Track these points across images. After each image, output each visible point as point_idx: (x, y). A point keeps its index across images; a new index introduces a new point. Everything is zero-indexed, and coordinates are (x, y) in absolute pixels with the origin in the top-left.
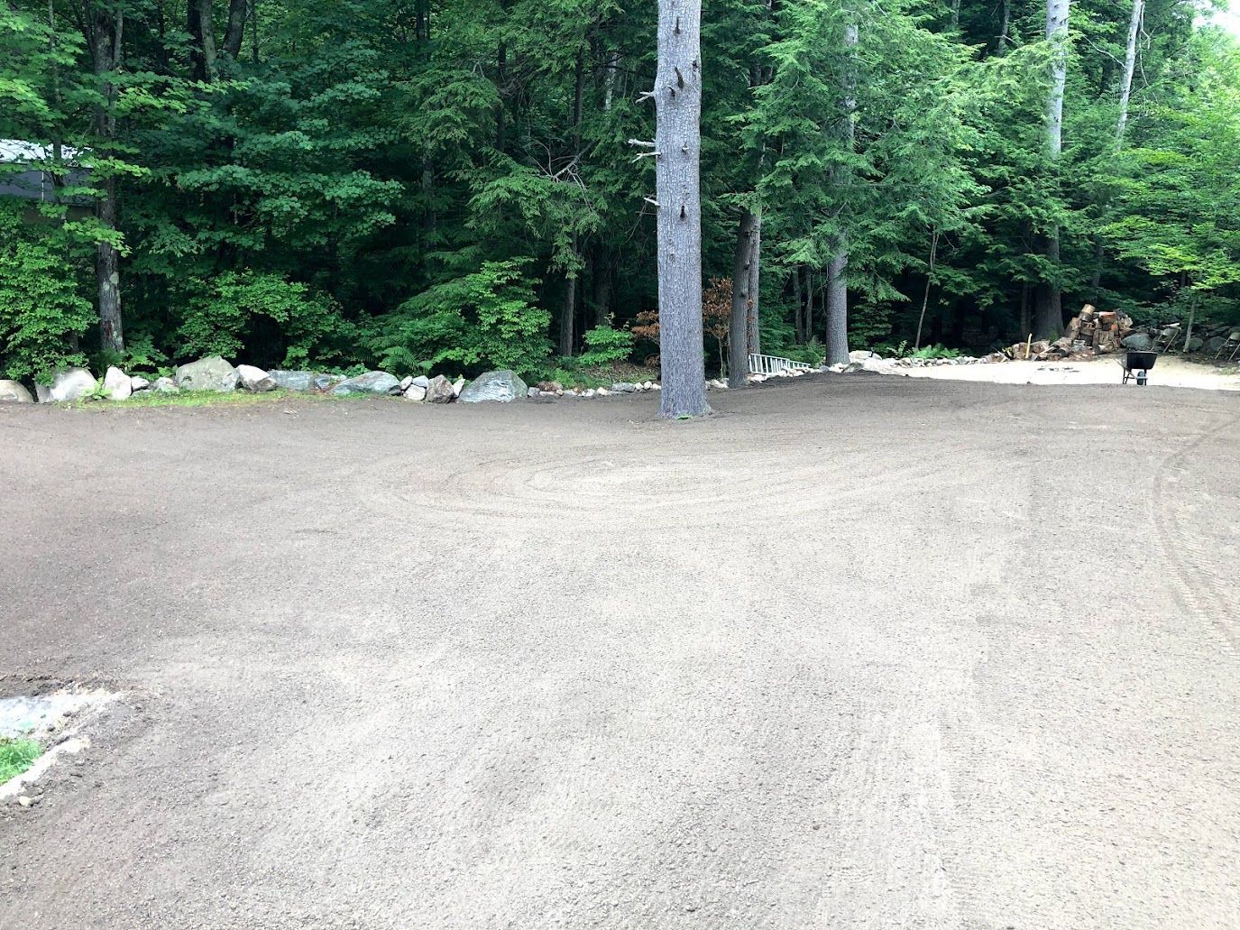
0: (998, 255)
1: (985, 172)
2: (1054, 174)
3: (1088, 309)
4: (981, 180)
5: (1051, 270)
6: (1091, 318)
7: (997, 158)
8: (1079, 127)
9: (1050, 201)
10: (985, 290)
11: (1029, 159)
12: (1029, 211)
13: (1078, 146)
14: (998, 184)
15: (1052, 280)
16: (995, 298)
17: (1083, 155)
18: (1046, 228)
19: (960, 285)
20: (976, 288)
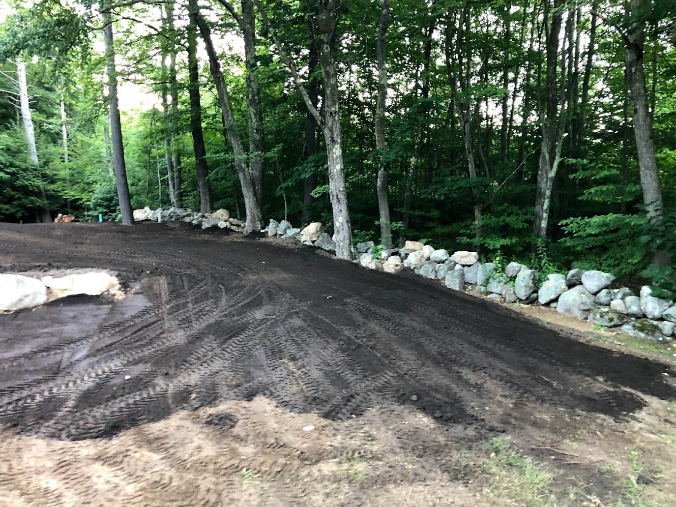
0: (19, 198)
1: (8, 170)
2: (35, 170)
3: (60, 215)
4: (7, 173)
5: (40, 202)
6: (61, 218)
7: (12, 165)
8: (44, 155)
9: (34, 179)
10: (18, 211)
11: (23, 166)
12: (26, 183)
13: (43, 160)
14: (12, 174)
15: (41, 205)
16: (22, 214)
17: (46, 163)
18: (35, 188)
19: (7, 210)
20: (14, 210)
